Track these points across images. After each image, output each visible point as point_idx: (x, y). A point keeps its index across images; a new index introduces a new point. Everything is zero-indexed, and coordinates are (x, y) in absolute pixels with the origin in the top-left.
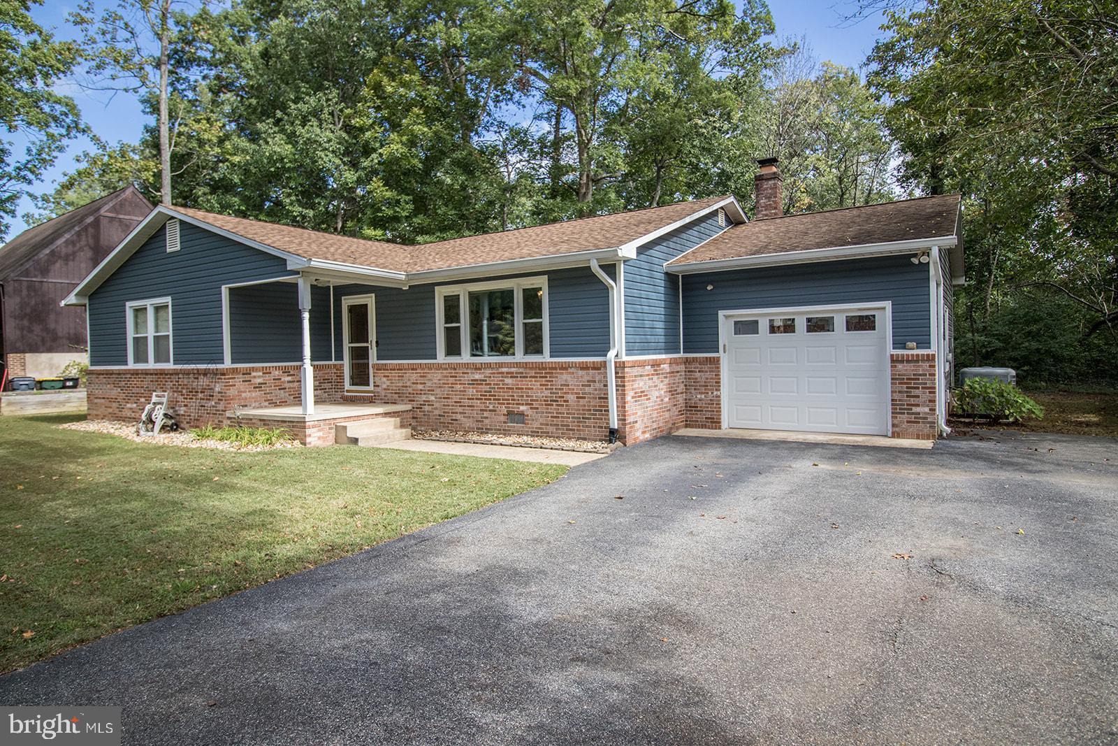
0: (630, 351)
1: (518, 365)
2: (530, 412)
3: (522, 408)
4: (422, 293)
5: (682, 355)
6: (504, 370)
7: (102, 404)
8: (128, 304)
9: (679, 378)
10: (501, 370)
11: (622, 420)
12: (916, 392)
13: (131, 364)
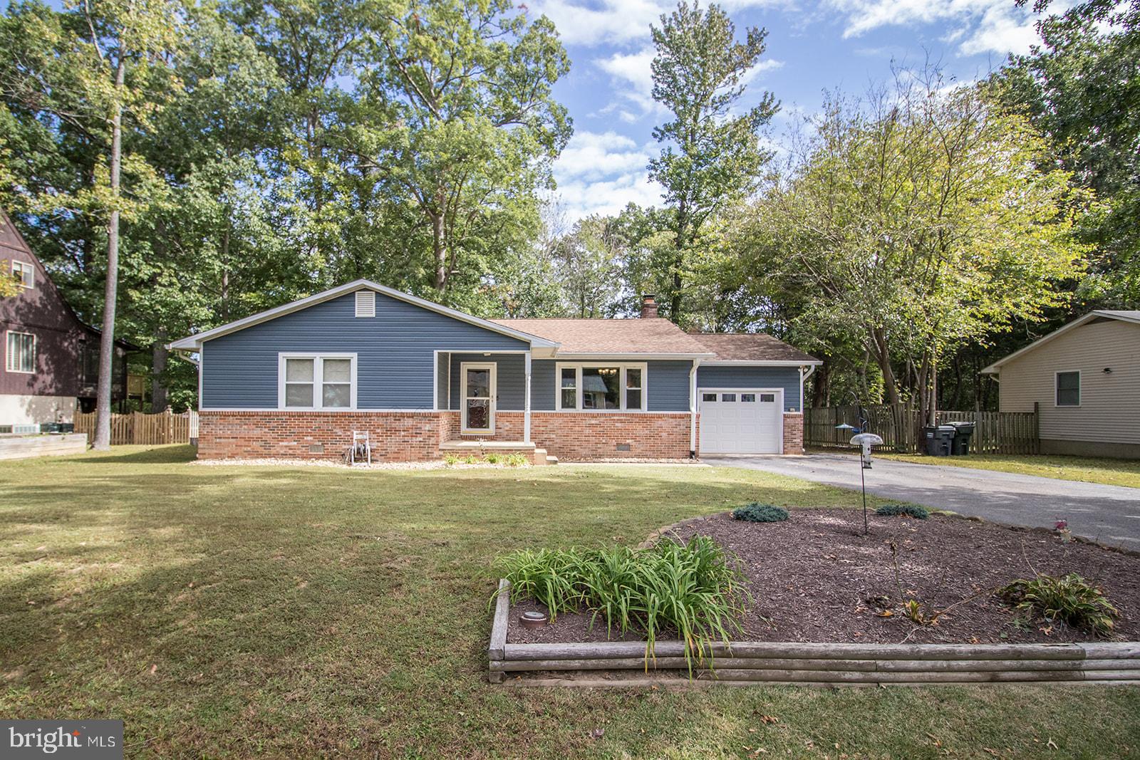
1: (626, 415)
2: (634, 444)
3: (628, 441)
4: (549, 364)
6: (616, 418)
7: (230, 443)
8: (281, 355)
10: (611, 418)
11: (697, 446)
12: (794, 432)
13: (282, 407)
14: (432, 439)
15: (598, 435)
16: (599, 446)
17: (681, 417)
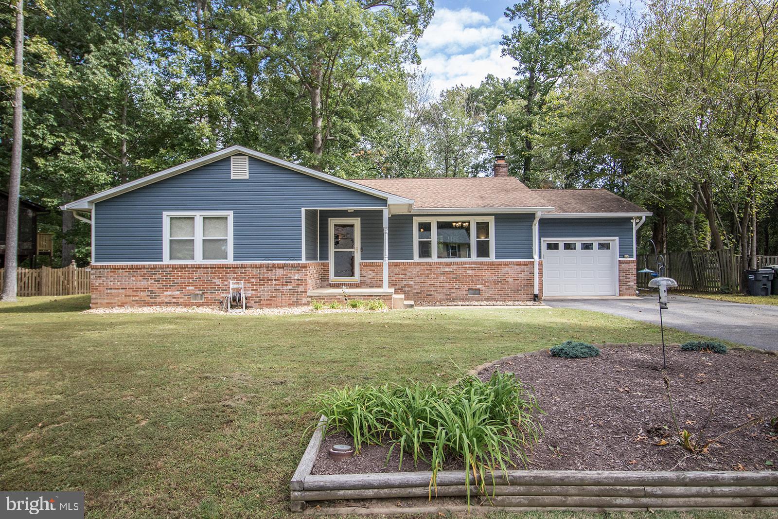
1: (475, 263)
2: (484, 288)
3: (478, 286)
4: (406, 218)
6: (466, 266)
7: (120, 293)
8: (165, 213)
12: (629, 276)
13: (166, 261)
14: (301, 287)
15: (452, 281)
16: (452, 291)
17: (525, 264)
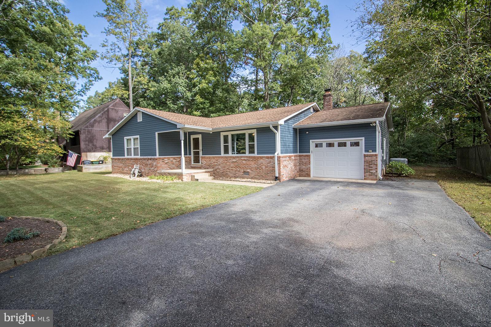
0: (282, 153)
1: (247, 157)
2: (250, 172)
3: (248, 170)
4: (217, 134)
5: (298, 154)
6: (243, 158)
7: (117, 169)
8: (125, 138)
9: (297, 161)
10: (242, 158)
11: (279, 174)
12: (371, 166)
13: (126, 156)
14: (156, 168)
15: (236, 167)
16: (237, 172)
17: (271, 158)
